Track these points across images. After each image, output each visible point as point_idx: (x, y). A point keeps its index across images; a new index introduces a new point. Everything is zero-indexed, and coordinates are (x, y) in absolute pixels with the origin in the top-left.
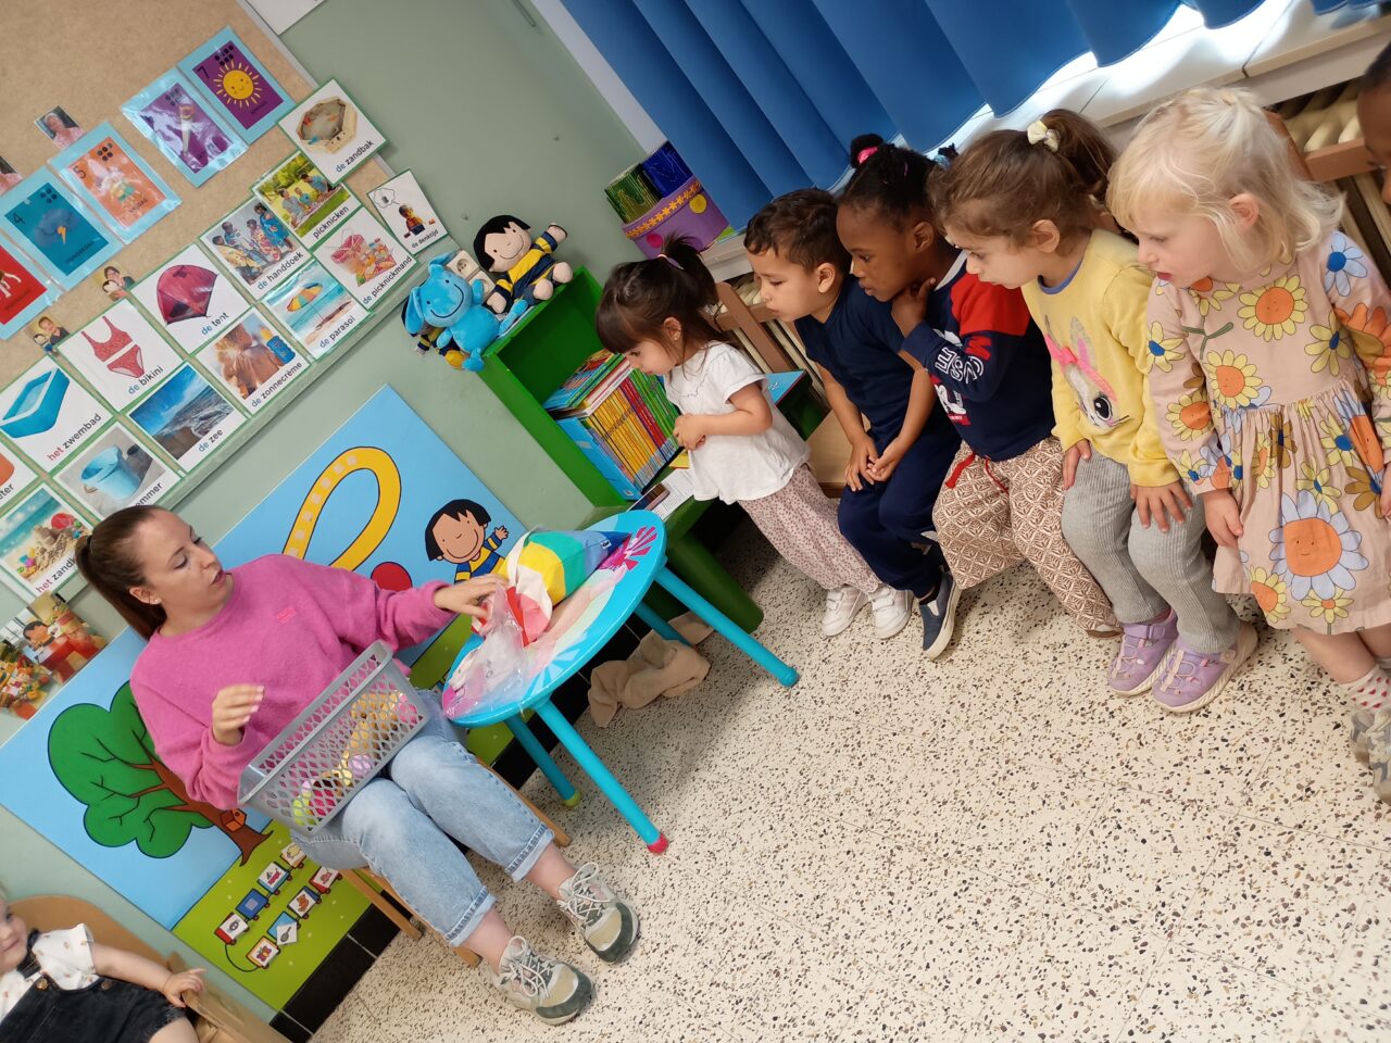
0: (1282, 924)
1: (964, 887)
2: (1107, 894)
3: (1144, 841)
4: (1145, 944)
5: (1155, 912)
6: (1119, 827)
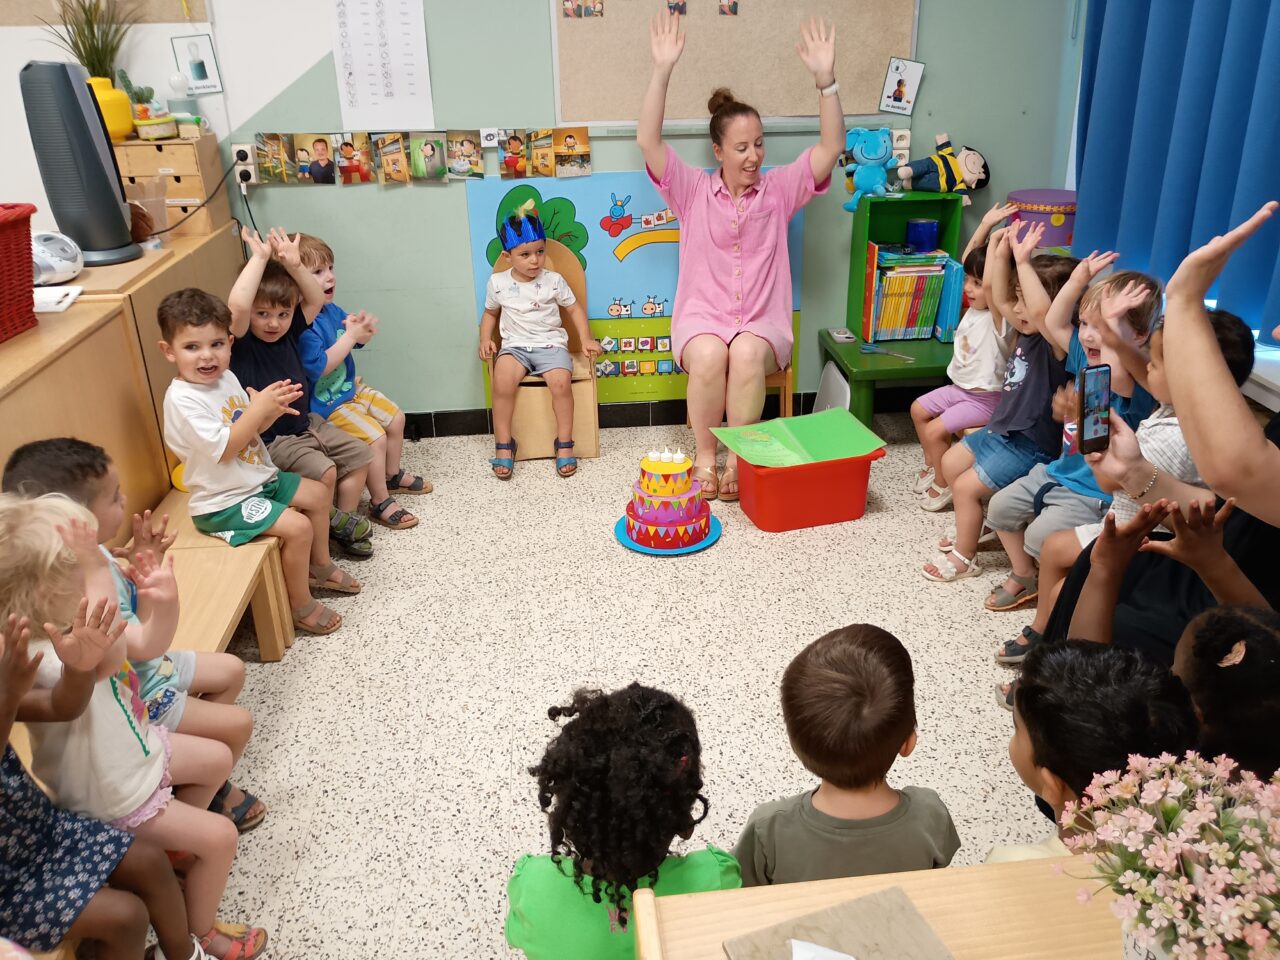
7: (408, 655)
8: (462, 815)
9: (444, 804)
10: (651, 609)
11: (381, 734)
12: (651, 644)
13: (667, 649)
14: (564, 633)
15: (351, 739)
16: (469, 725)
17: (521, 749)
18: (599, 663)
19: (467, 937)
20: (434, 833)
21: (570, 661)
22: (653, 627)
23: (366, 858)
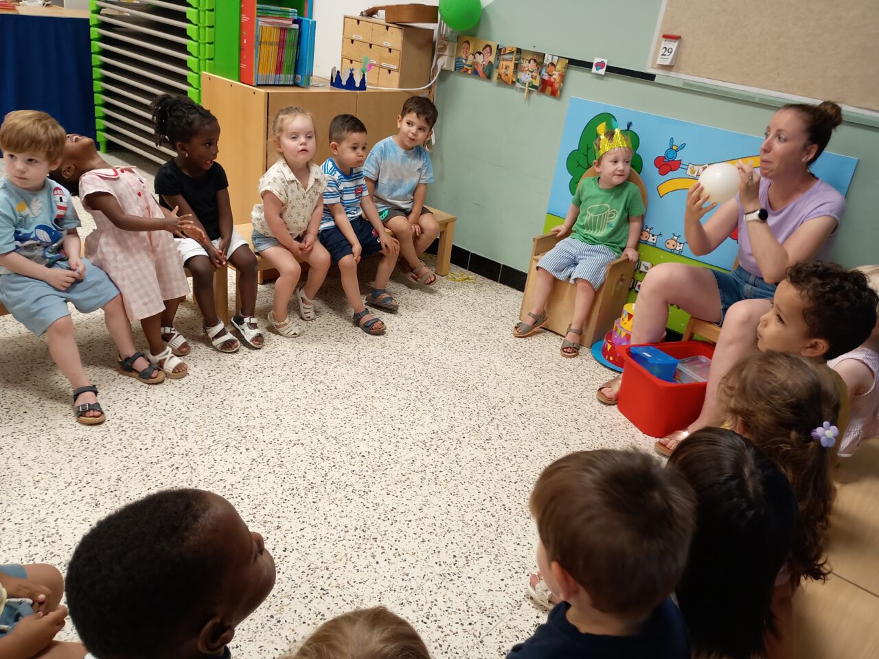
0: (425, 616)
1: (507, 509)
2: (476, 558)
3: (502, 580)
4: (440, 565)
5: (456, 573)
6: (516, 573)
7: (274, 369)
8: (143, 452)
9: (149, 441)
10: (427, 430)
12: (390, 448)
13: (391, 457)
14: (360, 410)
16: (230, 417)
17: (226, 445)
18: (341, 439)
19: (35, 502)
20: (119, 450)
22: (410, 441)
23: (81, 436)
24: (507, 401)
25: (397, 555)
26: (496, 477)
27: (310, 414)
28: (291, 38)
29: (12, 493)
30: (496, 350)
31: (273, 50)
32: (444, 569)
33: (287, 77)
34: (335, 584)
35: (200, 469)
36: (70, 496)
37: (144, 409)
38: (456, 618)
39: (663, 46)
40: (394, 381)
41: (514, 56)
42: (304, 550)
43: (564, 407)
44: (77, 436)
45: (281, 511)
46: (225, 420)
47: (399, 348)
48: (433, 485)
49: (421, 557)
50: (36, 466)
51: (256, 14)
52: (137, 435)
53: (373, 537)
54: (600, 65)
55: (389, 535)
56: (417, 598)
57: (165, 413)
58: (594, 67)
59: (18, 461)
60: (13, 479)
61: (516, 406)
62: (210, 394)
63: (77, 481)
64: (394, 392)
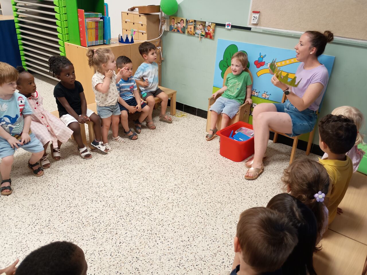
0: (179, 264)
2: (197, 237)
3: (208, 245)
4: (183, 242)
5: (189, 244)
6: (213, 241)
7: (108, 165)
8: (58, 207)
9: (60, 202)
10: (173, 185)
11: (76, 179)
12: (158, 194)
13: (159, 198)
14: (145, 179)
15: (70, 176)
17: (92, 200)
18: (138, 192)
19: (16, 234)
20: (48, 208)
21: (134, 186)
22: (166, 190)
23: (32, 204)
24: (204, 168)
25: (165, 239)
26: (202, 202)
27: (125, 183)
28: (100, 25)
29: (6, 231)
30: (198, 146)
31: (93, 31)
32: (185, 243)
33: (100, 41)
34: (141, 255)
35: (82, 212)
36: (31, 230)
37: (56, 189)
38: (191, 263)
39: (253, 16)
40: (158, 164)
41: (193, 23)
42: (128, 242)
43: (227, 168)
44: (30, 204)
45: (117, 226)
46: (90, 189)
47: (158, 150)
48: (177, 208)
49: (175, 239)
50: (15, 219)
51: (84, 17)
52: (55, 200)
53: (155, 233)
54: (229, 25)
55: (161, 231)
56: (175, 257)
57: (65, 189)
58: (226, 26)
59: (7, 217)
60: (6, 225)
61: (208, 170)
62: (83, 179)
63: (32, 223)
64: (157, 169)
